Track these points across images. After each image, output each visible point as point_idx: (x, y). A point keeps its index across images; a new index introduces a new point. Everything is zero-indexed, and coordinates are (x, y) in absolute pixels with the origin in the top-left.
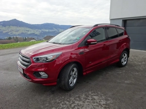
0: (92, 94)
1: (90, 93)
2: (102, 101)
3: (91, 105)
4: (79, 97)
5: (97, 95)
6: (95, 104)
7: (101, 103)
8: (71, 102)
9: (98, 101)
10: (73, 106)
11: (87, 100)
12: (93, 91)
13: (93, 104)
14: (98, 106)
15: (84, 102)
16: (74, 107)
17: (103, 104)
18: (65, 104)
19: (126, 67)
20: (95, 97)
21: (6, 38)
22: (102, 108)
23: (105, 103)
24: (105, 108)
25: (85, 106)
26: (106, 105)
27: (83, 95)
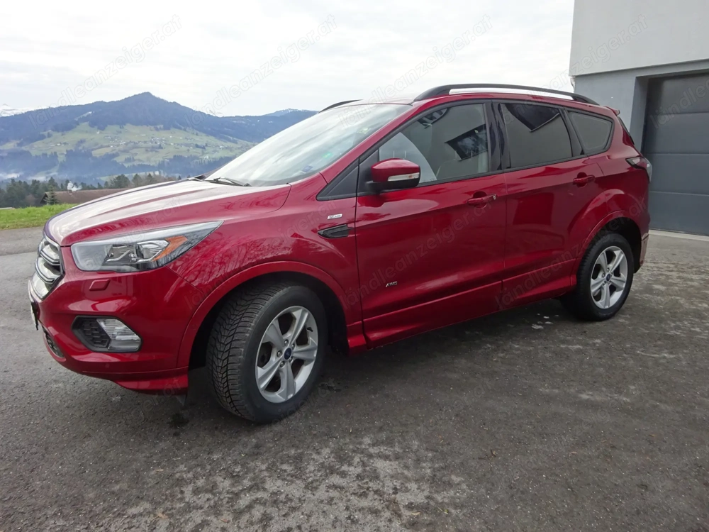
0: (373, 450)
1: (367, 440)
2: (413, 486)
3: (342, 505)
4: (298, 459)
5: (397, 457)
6: (365, 503)
7: (399, 497)
8: (247, 483)
9: (389, 486)
10: (244, 501)
11: (335, 479)
12: (383, 435)
13: (354, 499)
14: (376, 512)
15: (311, 487)
16: (249, 507)
17: (410, 507)
18: (212, 489)
19: (621, 320)
20: (380, 464)
21: (104, 179)
22: (397, 524)
23: (420, 499)
24: (413, 524)
25: (307, 507)
26: (424, 508)
27: (326, 451)
